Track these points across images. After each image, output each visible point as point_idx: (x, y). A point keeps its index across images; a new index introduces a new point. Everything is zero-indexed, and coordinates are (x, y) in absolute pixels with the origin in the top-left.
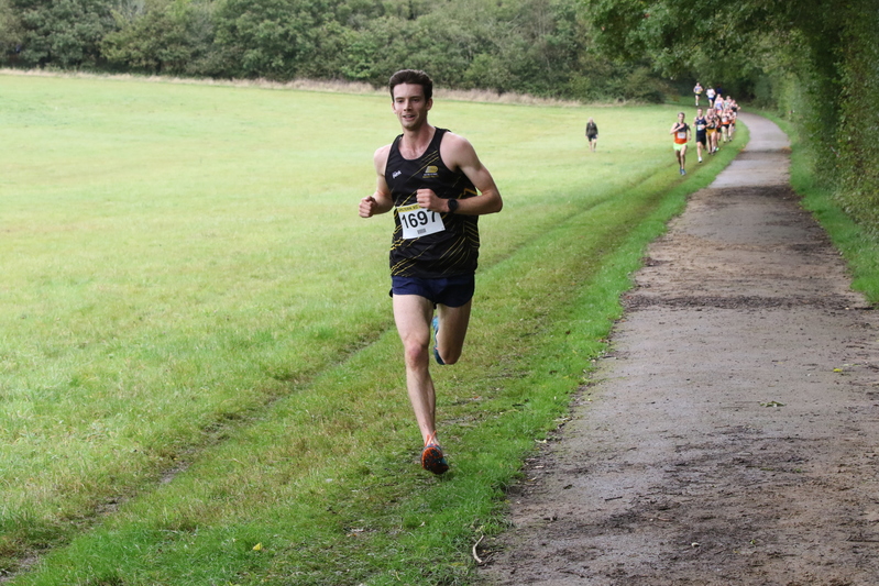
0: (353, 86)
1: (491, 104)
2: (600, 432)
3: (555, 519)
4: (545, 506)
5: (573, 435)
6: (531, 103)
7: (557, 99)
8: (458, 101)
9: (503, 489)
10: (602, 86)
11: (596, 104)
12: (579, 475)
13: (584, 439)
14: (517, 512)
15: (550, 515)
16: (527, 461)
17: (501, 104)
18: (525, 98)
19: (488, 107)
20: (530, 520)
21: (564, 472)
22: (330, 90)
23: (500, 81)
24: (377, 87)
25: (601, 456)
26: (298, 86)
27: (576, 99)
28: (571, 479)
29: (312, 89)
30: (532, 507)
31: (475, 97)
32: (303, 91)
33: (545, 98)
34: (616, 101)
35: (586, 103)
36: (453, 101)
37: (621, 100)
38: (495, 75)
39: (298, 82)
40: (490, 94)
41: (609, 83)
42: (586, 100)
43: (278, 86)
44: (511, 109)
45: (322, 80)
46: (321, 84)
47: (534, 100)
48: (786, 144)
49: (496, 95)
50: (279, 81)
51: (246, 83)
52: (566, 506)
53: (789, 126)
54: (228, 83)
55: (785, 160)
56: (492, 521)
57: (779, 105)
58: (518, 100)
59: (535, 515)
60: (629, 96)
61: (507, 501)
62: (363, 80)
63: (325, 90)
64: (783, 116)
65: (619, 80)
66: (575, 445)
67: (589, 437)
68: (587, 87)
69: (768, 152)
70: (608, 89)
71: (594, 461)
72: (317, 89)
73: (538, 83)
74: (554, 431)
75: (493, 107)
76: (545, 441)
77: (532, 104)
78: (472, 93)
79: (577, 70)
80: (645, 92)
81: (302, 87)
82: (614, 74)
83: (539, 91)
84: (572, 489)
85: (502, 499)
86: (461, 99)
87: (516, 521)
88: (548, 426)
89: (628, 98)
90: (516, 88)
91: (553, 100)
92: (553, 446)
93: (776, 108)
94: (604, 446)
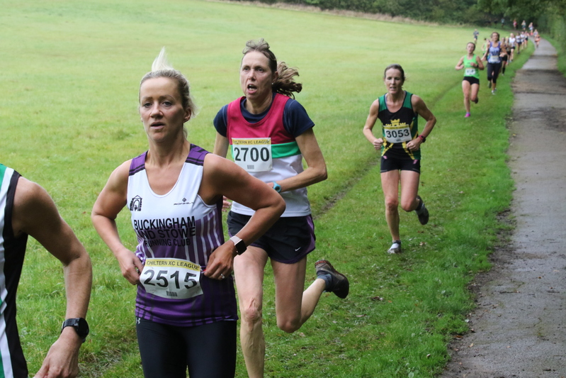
0: (310, 8)
1: (388, 22)
7: (425, 21)
8: (369, 20)
10: (451, 15)
11: (447, 25)
17: (394, 22)
18: (407, 20)
19: (387, 24)
22: (297, 10)
23: (393, 9)
24: (323, 9)
26: (278, 7)
27: (436, 21)
29: (286, 8)
31: (379, 18)
32: (282, 9)
33: (418, 20)
34: (458, 24)
35: (441, 24)
36: (366, 19)
37: (461, 24)
38: (391, 5)
39: (278, 4)
40: (387, 17)
41: (455, 14)
43: (266, 6)
45: (292, 4)
46: (291, 6)
47: (412, 21)
48: (555, 53)
49: (391, 17)
50: (267, 3)
51: (249, 4)
53: (556, 43)
55: (554, 60)
57: (551, 31)
58: (403, 21)
60: (466, 21)
62: (315, 5)
63: (294, 9)
64: (553, 38)
65: (460, 13)
68: (442, 15)
69: (546, 56)
70: (454, 17)
72: (289, 9)
73: (414, 12)
77: (411, 23)
78: (377, 15)
79: (437, 5)
80: (475, 20)
81: (280, 7)
82: (459, 9)
83: (415, 16)
86: (371, 18)
89: (465, 23)
90: (402, 13)
91: (423, 22)
93: (549, 33)
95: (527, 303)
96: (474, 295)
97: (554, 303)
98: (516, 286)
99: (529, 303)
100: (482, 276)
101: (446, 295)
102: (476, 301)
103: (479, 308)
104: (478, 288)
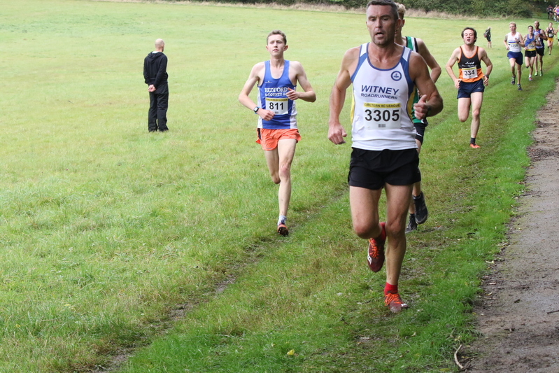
0: (333, 7)
1: (421, 18)
2: (532, 256)
3: (513, 330)
4: (503, 318)
5: (513, 256)
6: (447, 17)
7: (464, 15)
9: (470, 303)
10: (492, 7)
11: (489, 18)
12: (523, 291)
13: (521, 260)
14: (483, 322)
15: (509, 326)
16: (483, 278)
17: (428, 18)
18: (443, 14)
19: (420, 20)
20: (494, 331)
21: (511, 288)
22: (318, 10)
24: (348, 8)
25: (537, 274)
26: (297, 8)
27: (476, 15)
28: (517, 295)
29: (306, 9)
30: (493, 318)
32: (301, 11)
33: (456, 14)
34: (501, 16)
37: (504, 16)
39: (297, 5)
40: (421, 12)
41: (497, 5)
42: (482, 16)
43: (284, 7)
44: (434, 22)
45: (312, 4)
46: (312, 6)
47: (449, 16)
50: (285, 4)
51: (264, 6)
52: (519, 318)
54: (252, 6)
56: (467, 332)
58: (438, 16)
59: (497, 326)
60: (510, 13)
61: (474, 313)
62: (339, 3)
63: (315, 10)
65: (503, 3)
66: (516, 265)
67: (525, 258)
68: (483, 7)
70: (496, 9)
71: (531, 279)
72: (309, 9)
73: (451, 5)
74: (498, 253)
75: (423, 20)
76: (493, 262)
78: (409, 12)
80: (520, 11)
81: (300, 8)
83: (452, 10)
84: (520, 303)
85: (471, 312)
87: (483, 331)
88: (493, 251)
89: (509, 14)
90: (437, 8)
91: (461, 15)
92: (500, 266)
94: (537, 266)
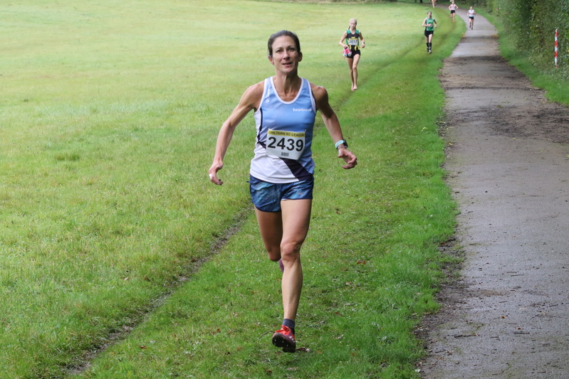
48: (494, 33)
53: (496, 18)
55: (494, 43)
57: (487, 4)
64: (490, 12)
69: (482, 38)
95: (490, 347)
96: (422, 342)
97: (525, 346)
98: (474, 329)
99: (493, 347)
100: (429, 319)
101: (388, 341)
102: (426, 348)
103: (431, 356)
104: (426, 334)
